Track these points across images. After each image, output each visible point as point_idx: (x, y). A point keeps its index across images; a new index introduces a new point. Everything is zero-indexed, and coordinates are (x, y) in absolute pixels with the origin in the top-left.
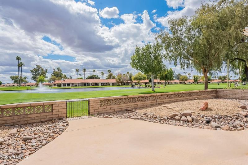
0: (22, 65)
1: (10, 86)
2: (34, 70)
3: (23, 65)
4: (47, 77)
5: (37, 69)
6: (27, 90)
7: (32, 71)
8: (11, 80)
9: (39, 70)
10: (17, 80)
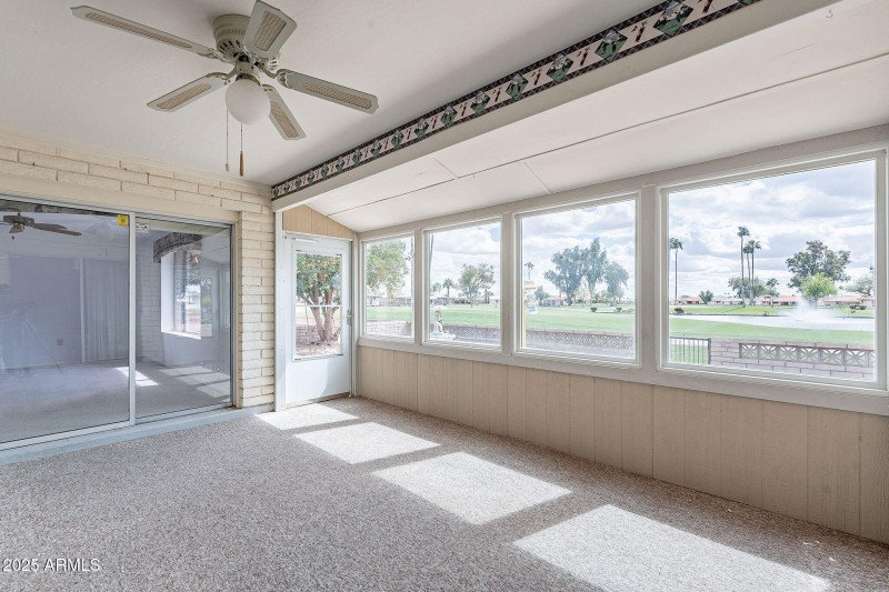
0: (756, 250)
1: (731, 303)
2: (799, 259)
3: (757, 247)
4: (847, 279)
5: (810, 252)
6: (765, 315)
7: (790, 262)
8: (731, 288)
9: (815, 257)
10: (748, 290)
